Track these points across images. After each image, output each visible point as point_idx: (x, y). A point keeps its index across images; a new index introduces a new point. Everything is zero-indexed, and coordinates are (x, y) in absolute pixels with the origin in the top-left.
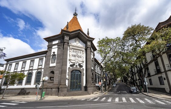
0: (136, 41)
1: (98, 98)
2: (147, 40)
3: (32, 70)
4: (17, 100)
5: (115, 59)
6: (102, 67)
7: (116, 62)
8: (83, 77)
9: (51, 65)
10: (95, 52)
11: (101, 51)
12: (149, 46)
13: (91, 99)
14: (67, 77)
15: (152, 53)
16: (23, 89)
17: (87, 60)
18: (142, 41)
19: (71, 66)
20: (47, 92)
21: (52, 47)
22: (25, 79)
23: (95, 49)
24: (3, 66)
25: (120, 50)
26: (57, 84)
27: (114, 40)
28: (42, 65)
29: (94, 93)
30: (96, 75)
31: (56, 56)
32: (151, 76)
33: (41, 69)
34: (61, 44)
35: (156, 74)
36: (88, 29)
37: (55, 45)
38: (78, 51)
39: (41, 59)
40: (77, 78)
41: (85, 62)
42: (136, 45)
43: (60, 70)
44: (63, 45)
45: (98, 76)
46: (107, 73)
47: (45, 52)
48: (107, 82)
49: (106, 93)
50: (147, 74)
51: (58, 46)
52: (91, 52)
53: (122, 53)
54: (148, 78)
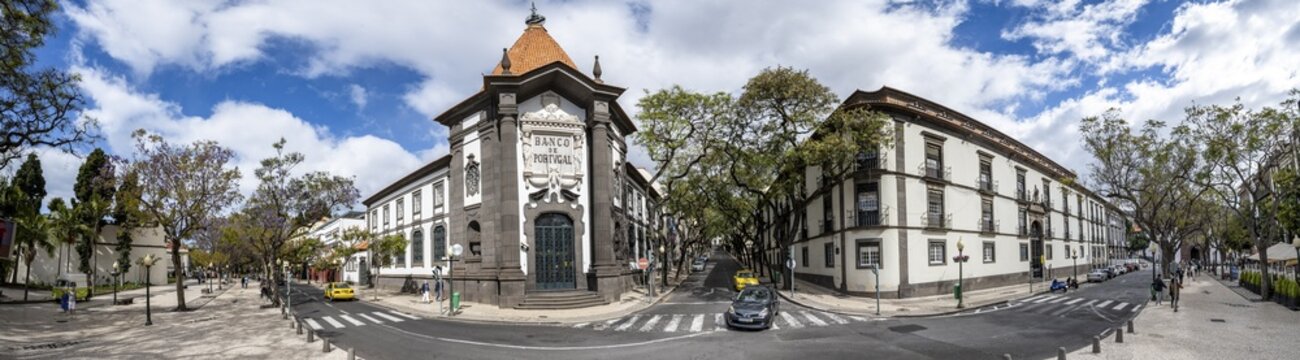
0: (785, 118)
1: (635, 319)
2: (815, 126)
3: (419, 222)
4: (401, 307)
5: (705, 170)
6: (653, 194)
7: (711, 182)
8: (581, 240)
9: (469, 201)
10: (629, 140)
11: (653, 137)
12: (819, 145)
13: (611, 322)
14: (523, 239)
15: (824, 169)
16: (409, 278)
17: (596, 171)
18: (801, 125)
19: (534, 197)
20: (468, 291)
21: (462, 140)
22: (409, 250)
23: (627, 127)
24: (363, 218)
25: (726, 139)
26: (493, 265)
27: (707, 99)
28: (441, 205)
29: (624, 296)
30: (631, 228)
31: (480, 168)
32: (808, 240)
33: (441, 216)
34: (490, 124)
35: (820, 236)
36: (597, 57)
37: (470, 130)
38: (557, 138)
39: (438, 186)
40: (559, 246)
41: (585, 179)
42: (781, 131)
43: (498, 216)
44: (499, 126)
45: (640, 232)
46: (676, 221)
47: (445, 162)
48: (674, 255)
49: (667, 297)
50: (799, 231)
51: (480, 132)
52: (611, 137)
53: (732, 152)
54: (800, 246)
